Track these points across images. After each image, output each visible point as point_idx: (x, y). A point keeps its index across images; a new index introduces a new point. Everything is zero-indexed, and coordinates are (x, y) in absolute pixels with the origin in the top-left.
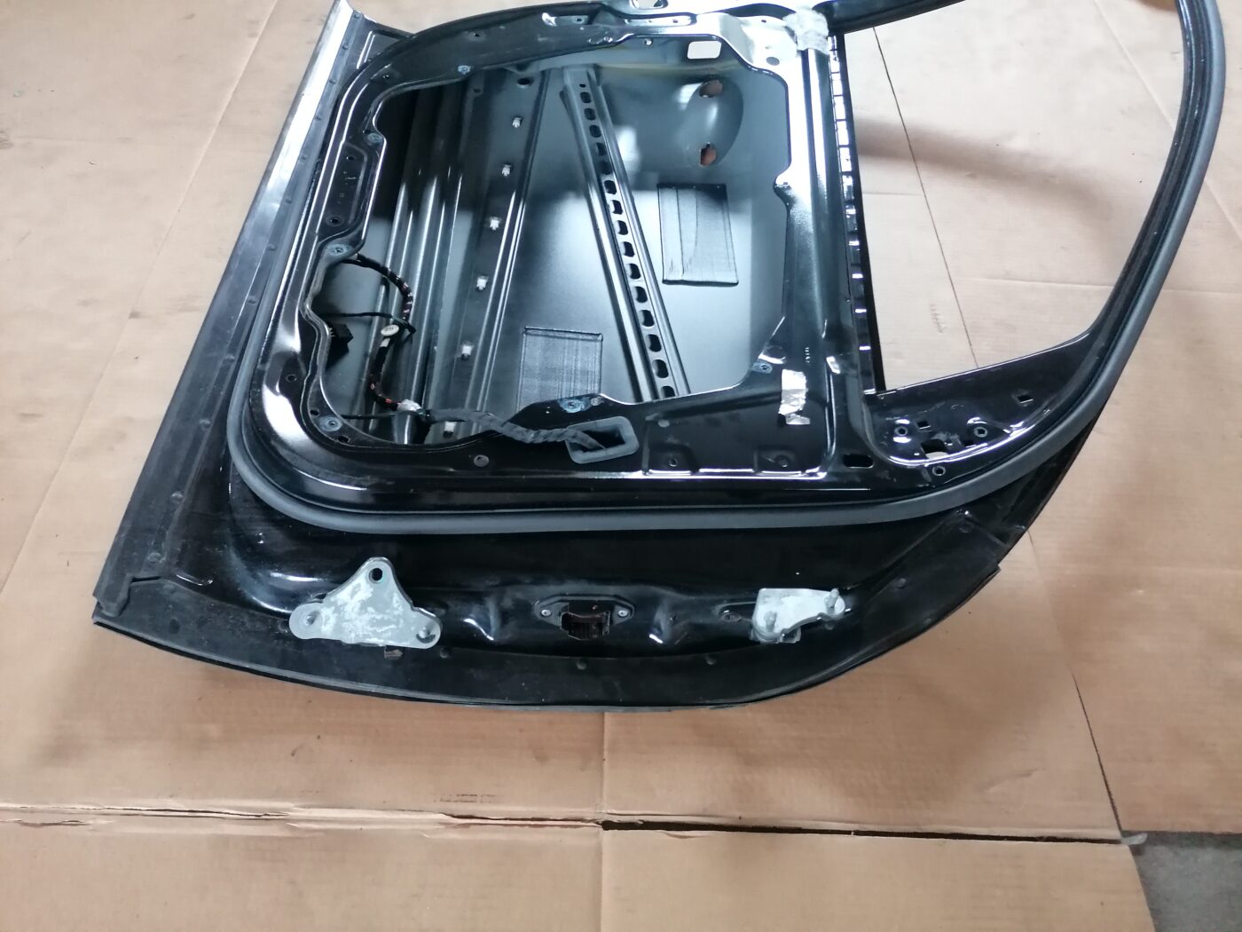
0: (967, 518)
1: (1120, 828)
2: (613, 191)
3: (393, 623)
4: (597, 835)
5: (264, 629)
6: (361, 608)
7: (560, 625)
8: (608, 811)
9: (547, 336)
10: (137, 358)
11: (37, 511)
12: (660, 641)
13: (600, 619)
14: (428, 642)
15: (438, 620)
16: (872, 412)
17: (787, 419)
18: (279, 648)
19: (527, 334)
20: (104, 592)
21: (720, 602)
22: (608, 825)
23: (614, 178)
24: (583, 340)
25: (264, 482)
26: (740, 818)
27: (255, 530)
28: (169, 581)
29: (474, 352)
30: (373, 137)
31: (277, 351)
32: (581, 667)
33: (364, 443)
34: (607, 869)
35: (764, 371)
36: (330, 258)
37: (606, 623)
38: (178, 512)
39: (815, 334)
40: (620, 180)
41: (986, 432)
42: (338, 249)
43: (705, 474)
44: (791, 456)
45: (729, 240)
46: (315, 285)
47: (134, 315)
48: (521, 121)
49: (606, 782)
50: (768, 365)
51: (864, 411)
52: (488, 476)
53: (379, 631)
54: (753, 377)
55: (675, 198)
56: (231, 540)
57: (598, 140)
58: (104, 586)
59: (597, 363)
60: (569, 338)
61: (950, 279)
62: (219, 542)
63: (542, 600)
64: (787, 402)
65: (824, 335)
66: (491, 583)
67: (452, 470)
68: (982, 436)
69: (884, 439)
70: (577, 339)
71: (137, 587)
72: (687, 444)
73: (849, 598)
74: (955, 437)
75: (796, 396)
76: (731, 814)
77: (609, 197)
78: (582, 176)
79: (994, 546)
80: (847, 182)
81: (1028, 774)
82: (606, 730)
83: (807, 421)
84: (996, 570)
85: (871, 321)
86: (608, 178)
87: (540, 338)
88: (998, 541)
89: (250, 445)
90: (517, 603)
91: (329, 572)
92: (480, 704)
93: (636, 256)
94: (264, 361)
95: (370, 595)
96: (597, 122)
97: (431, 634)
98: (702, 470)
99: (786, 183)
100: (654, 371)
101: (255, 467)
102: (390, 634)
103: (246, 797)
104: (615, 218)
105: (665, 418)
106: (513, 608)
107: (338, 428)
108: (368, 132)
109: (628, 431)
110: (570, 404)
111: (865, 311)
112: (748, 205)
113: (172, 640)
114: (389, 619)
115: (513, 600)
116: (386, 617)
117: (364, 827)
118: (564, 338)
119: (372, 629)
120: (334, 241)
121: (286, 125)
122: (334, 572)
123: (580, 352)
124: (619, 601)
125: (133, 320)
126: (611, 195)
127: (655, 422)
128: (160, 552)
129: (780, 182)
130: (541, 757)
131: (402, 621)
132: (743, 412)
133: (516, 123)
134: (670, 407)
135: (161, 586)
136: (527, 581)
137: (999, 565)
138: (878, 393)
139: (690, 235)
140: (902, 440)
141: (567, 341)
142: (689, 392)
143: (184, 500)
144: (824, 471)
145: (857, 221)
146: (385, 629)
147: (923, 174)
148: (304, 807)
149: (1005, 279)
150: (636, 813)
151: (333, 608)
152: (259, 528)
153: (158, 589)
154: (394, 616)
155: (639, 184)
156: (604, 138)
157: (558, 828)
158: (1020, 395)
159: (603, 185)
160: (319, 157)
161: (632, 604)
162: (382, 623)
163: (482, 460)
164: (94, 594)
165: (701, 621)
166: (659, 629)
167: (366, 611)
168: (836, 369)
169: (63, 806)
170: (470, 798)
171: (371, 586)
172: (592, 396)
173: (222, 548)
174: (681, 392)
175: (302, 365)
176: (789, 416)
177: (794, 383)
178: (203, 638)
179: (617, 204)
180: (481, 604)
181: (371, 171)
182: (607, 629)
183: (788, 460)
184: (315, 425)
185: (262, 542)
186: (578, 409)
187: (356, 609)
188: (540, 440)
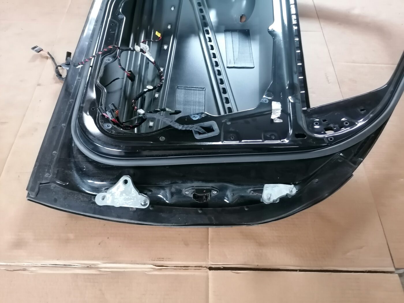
0: (341, 156)
1: (394, 267)
2: (208, 33)
3: (132, 199)
4: (207, 272)
5: (87, 200)
6: (121, 194)
7: (192, 197)
8: (210, 264)
9: (185, 89)
10: (40, 101)
11: (7, 157)
12: (228, 202)
13: (207, 195)
14: (145, 206)
15: (148, 198)
16: (306, 116)
17: (274, 120)
18: (93, 207)
19: (178, 88)
20: (30, 188)
21: (250, 188)
22: (211, 269)
23: (208, 29)
24: (198, 90)
25: (85, 148)
26: (258, 265)
27: (83, 165)
28: (53, 184)
29: (159, 96)
30: (120, 16)
31: (88, 99)
32: (200, 212)
33: (120, 133)
34: (210, 285)
35: (265, 102)
36: (106, 63)
37: (208, 196)
38: (55, 158)
39: (284, 87)
40: (211, 29)
41: (348, 124)
42: (108, 59)
43: (244, 142)
44: (276, 134)
45: (251, 51)
46: (100, 73)
47: (39, 85)
48: (174, 8)
49: (210, 253)
50: (267, 100)
51: (303, 116)
52: (165, 145)
53: (127, 202)
54: (261, 105)
55: (231, 35)
56: (74, 169)
57: (202, 14)
58: (30, 186)
59: (204, 99)
60: (193, 90)
61: (332, 63)
62: (70, 169)
63: (185, 189)
64: (274, 114)
65: (287, 88)
66: (167, 183)
67: (152, 142)
68: (347, 125)
69: (310, 127)
70: (196, 90)
71: (41, 186)
72: (237, 131)
73: (297, 186)
74: (337, 126)
75: (277, 111)
76: (255, 264)
77: (207, 36)
78: (196, 28)
79: (351, 167)
80: (295, 28)
81: (361, 248)
82: (209, 234)
83: (281, 121)
84: (352, 175)
85: (304, 82)
86: (206, 28)
87: (183, 90)
88: (352, 165)
89: (79, 134)
90: (177, 190)
91: (109, 180)
92: (165, 226)
93: (217, 58)
94: (83, 103)
95: (124, 189)
96: (202, 7)
97: (146, 203)
98: (243, 141)
99: (272, 29)
100: (224, 101)
101: (81, 142)
102: (131, 203)
103: (83, 260)
104: (209, 44)
105: (229, 121)
106: (175, 191)
107: (110, 128)
108: (118, 14)
109: (215, 126)
110: (194, 117)
111: (302, 77)
112: (258, 37)
113: (54, 205)
114: (131, 198)
115: (175, 189)
116: (130, 197)
117: (125, 270)
118: (192, 90)
119: (125, 202)
120: (107, 56)
121: (90, 13)
122: (111, 180)
123: (197, 95)
124: (213, 188)
125: (39, 87)
126: (208, 35)
127: (225, 123)
128: (49, 174)
129: (270, 28)
130: (187, 244)
131: (135, 198)
132: (258, 118)
133: (173, 9)
134: (231, 117)
135: (50, 186)
136: (180, 182)
137: (353, 173)
138: (307, 109)
139: (237, 49)
140: (317, 127)
141: (193, 91)
142: (238, 111)
143: (57, 154)
144: (288, 140)
145: (299, 43)
146: (129, 201)
147: (322, 24)
148: (104, 263)
149: (352, 63)
150: (220, 264)
151: (110, 194)
152: (84, 164)
153: (49, 187)
154: (132, 197)
155: (218, 30)
156: (205, 13)
157: (193, 270)
158: (361, 109)
159: (205, 31)
160: (101, 25)
161: (218, 189)
162: (128, 199)
163: (162, 139)
164: (27, 189)
165: (243, 195)
166: (228, 198)
167: (122, 195)
168: (292, 101)
169: (20, 264)
170: (162, 259)
171: (124, 186)
172: (202, 113)
173: (71, 171)
174: (235, 111)
175: (97, 104)
176: (275, 119)
177: (276, 106)
178: (66, 204)
179: (210, 38)
180: (164, 190)
181: (120, 29)
182: (209, 198)
183: (275, 136)
184: (102, 127)
185: (85, 169)
186: (197, 119)
187: (119, 194)
188: (184, 129)
